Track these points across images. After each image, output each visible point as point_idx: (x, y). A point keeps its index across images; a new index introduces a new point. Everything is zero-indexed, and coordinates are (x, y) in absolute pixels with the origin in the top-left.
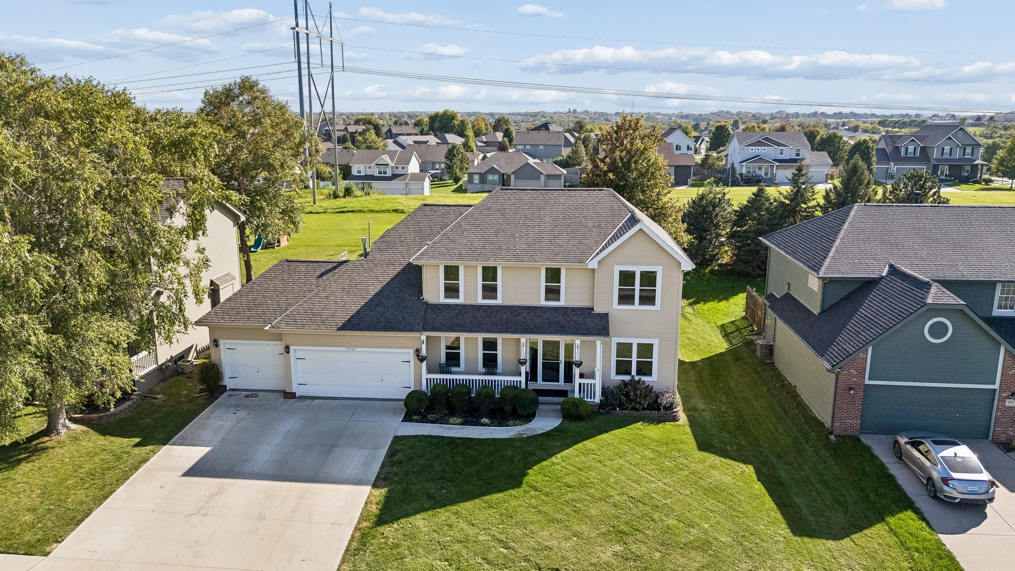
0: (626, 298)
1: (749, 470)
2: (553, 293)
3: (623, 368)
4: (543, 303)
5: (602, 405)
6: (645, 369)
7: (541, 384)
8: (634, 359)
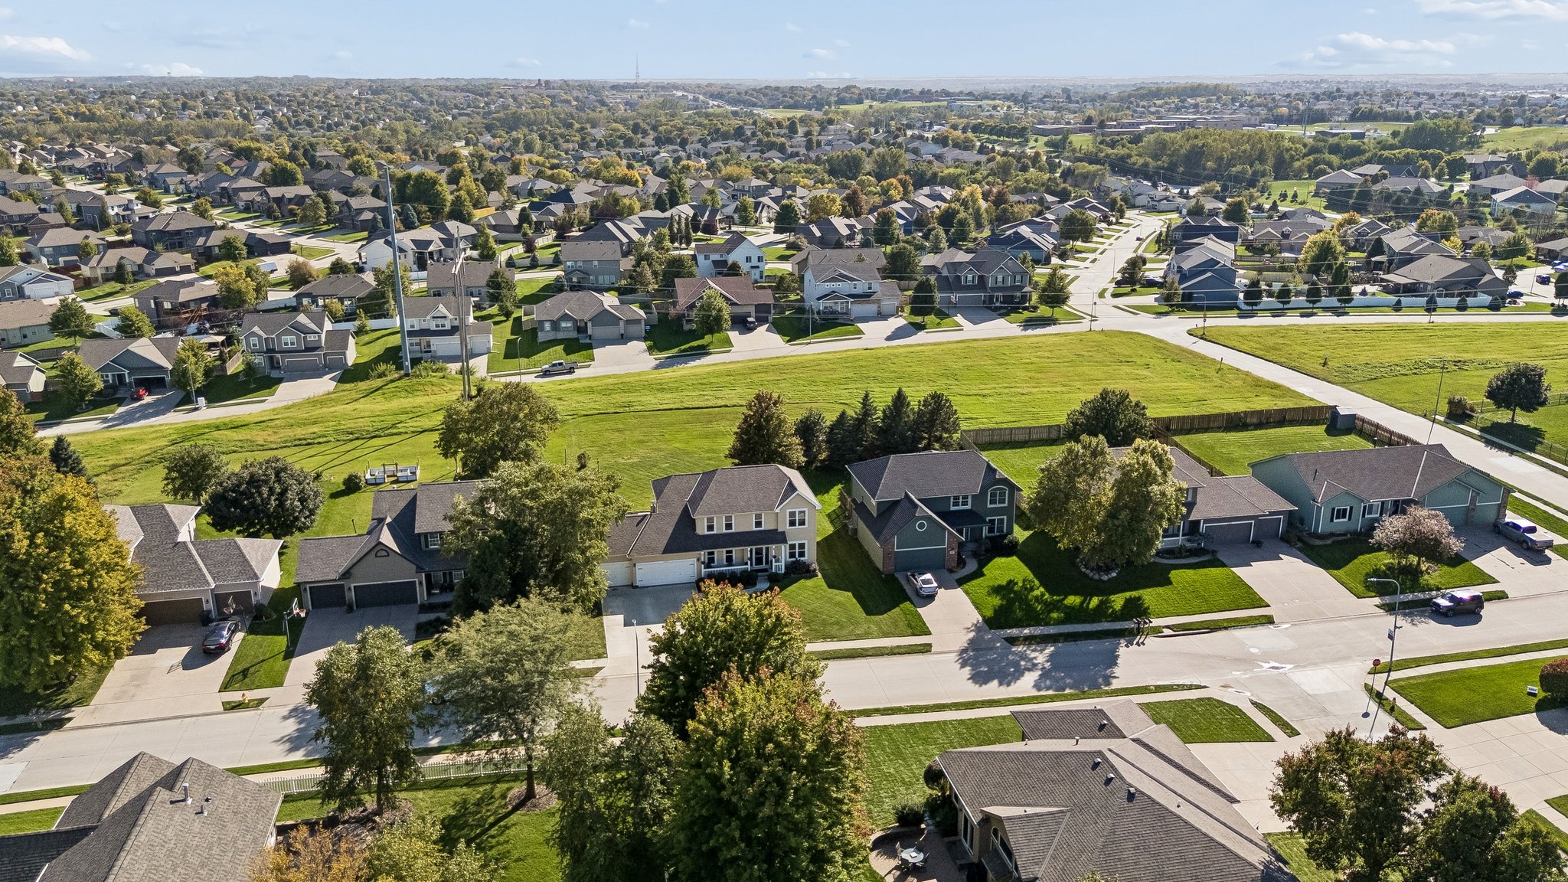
0: (792, 523)
1: (850, 594)
2: (758, 524)
3: (792, 555)
4: (754, 529)
5: (785, 574)
6: (802, 554)
7: (756, 567)
8: (797, 550)
